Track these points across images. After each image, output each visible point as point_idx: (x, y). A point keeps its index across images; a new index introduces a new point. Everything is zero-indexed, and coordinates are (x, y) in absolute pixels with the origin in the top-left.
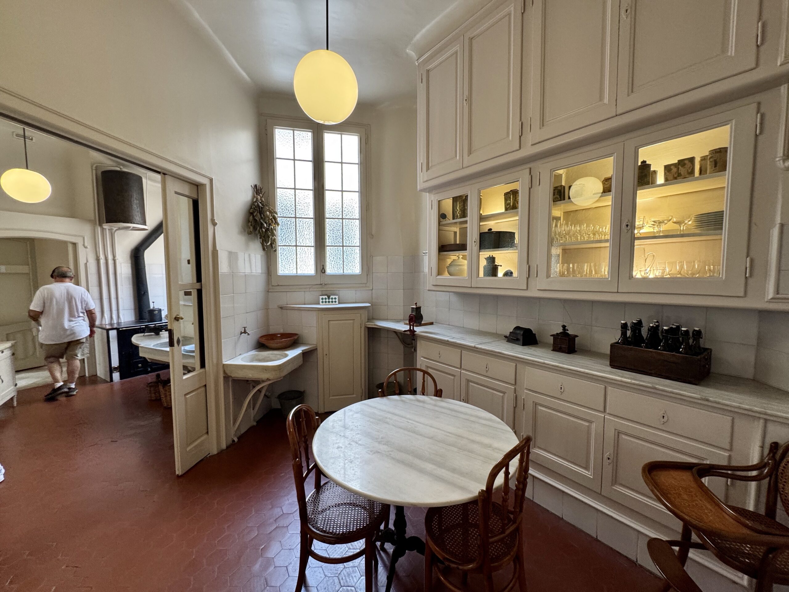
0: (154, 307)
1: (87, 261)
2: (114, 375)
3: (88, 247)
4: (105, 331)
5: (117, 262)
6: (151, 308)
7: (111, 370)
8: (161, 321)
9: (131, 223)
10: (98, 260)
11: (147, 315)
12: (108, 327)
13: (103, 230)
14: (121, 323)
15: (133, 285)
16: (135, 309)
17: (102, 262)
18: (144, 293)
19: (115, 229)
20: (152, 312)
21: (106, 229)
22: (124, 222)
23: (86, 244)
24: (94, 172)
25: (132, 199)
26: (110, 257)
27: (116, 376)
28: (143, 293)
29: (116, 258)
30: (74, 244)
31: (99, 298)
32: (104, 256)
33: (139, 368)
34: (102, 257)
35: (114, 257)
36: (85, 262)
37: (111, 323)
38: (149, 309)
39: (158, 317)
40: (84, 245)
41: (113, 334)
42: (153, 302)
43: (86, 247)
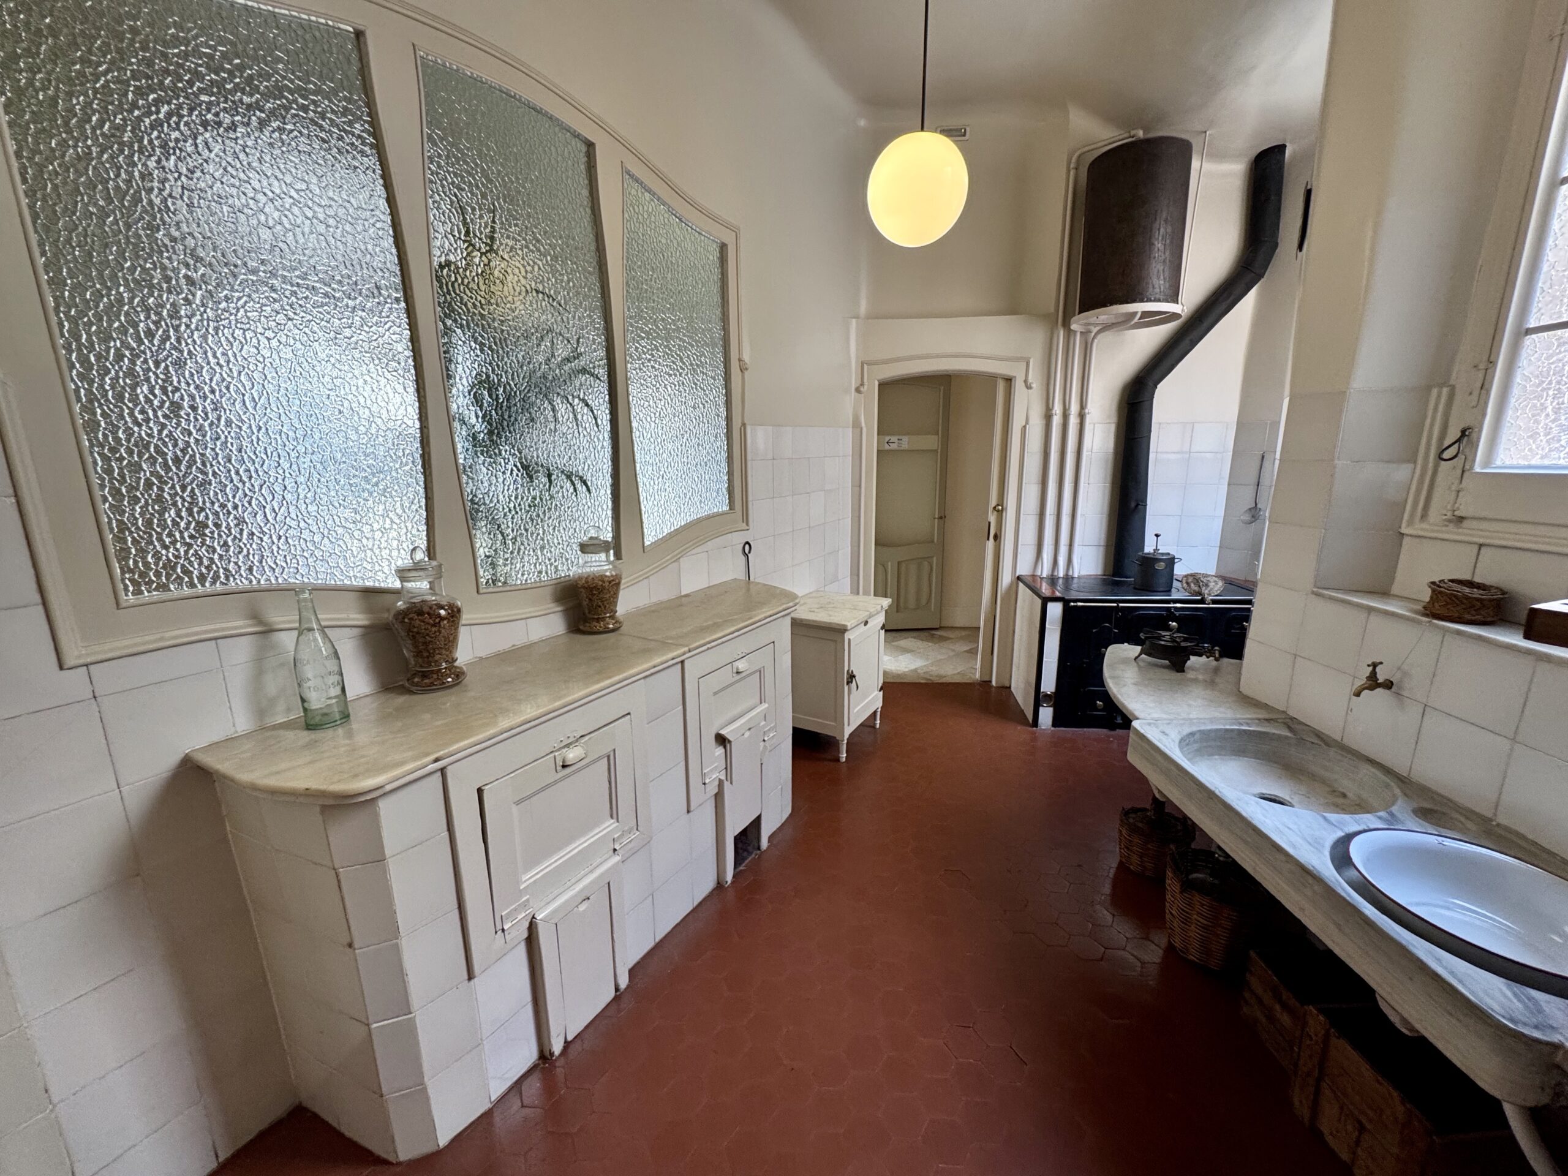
0: (1156, 550)
1: (1027, 422)
2: (1042, 710)
3: (1034, 386)
4: (1039, 602)
5: (1088, 420)
6: (1149, 549)
7: (1039, 699)
8: (1168, 591)
9: (1142, 301)
10: (1048, 417)
11: (1133, 569)
12: (1045, 590)
13: (1069, 332)
14: (1073, 578)
15: (1113, 483)
16: (1107, 546)
17: (1057, 420)
18: (1137, 505)
19: (1095, 330)
20: (1149, 562)
21: (1075, 332)
22: (1122, 303)
23: (1030, 379)
24: (1072, 173)
25: (1156, 225)
26: (1074, 409)
27: (1046, 714)
28: (1133, 505)
29: (1086, 411)
30: (1009, 380)
31: (1038, 512)
32: (1062, 408)
33: (1096, 708)
34: (1057, 409)
35: (1083, 406)
36: (1024, 424)
37: (1052, 575)
38: (1140, 553)
39: (1162, 581)
40: (1026, 381)
41: (1055, 611)
42: (1157, 536)
43: (1029, 387)
